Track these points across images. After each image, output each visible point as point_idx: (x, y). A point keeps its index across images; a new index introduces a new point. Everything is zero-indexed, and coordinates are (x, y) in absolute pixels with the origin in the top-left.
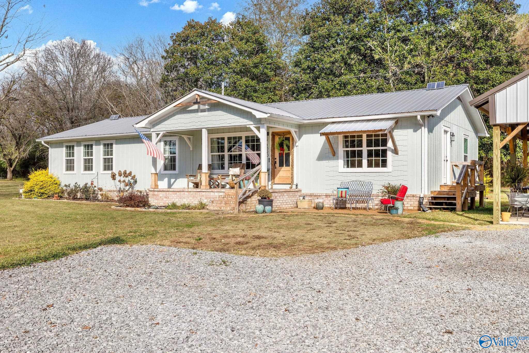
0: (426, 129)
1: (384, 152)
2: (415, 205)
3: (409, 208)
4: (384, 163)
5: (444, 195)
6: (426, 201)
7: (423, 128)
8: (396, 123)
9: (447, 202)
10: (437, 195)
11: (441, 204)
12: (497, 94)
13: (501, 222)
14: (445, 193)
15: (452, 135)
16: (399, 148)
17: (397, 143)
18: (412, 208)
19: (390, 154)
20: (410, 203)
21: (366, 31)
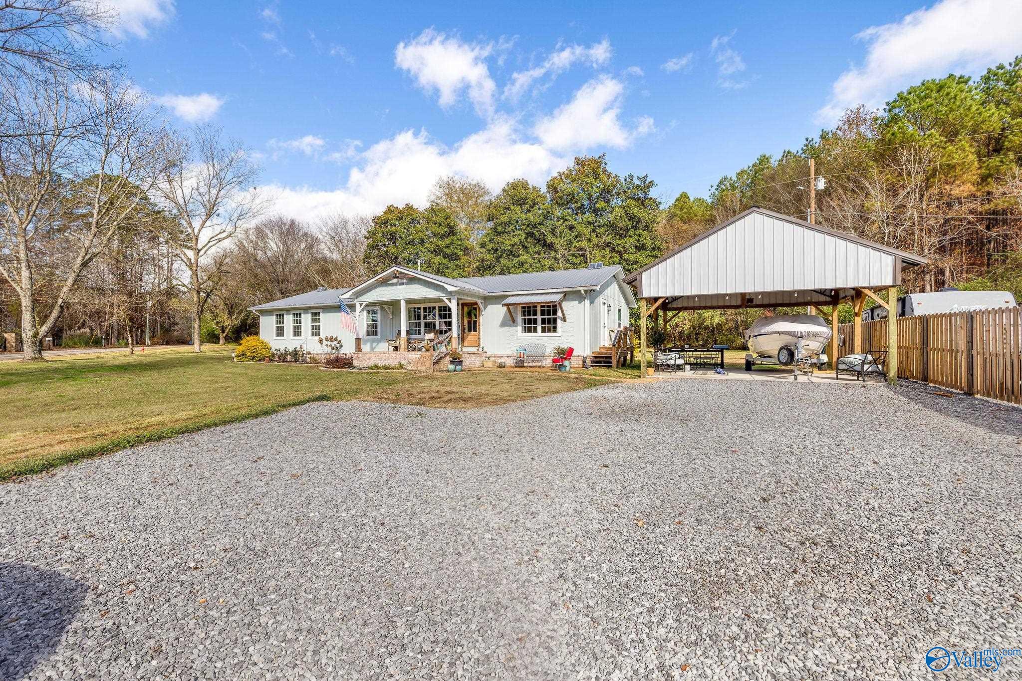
0: (589, 301)
1: (555, 320)
2: (579, 363)
3: (575, 366)
4: (555, 329)
5: (603, 355)
6: (589, 360)
7: (586, 300)
8: (565, 296)
9: (605, 361)
10: (597, 355)
11: (600, 362)
12: (644, 273)
13: (647, 376)
14: (603, 353)
15: (609, 306)
16: (567, 316)
17: (565, 312)
18: (577, 366)
19: (559, 321)
20: (576, 361)
21: (540, 219)
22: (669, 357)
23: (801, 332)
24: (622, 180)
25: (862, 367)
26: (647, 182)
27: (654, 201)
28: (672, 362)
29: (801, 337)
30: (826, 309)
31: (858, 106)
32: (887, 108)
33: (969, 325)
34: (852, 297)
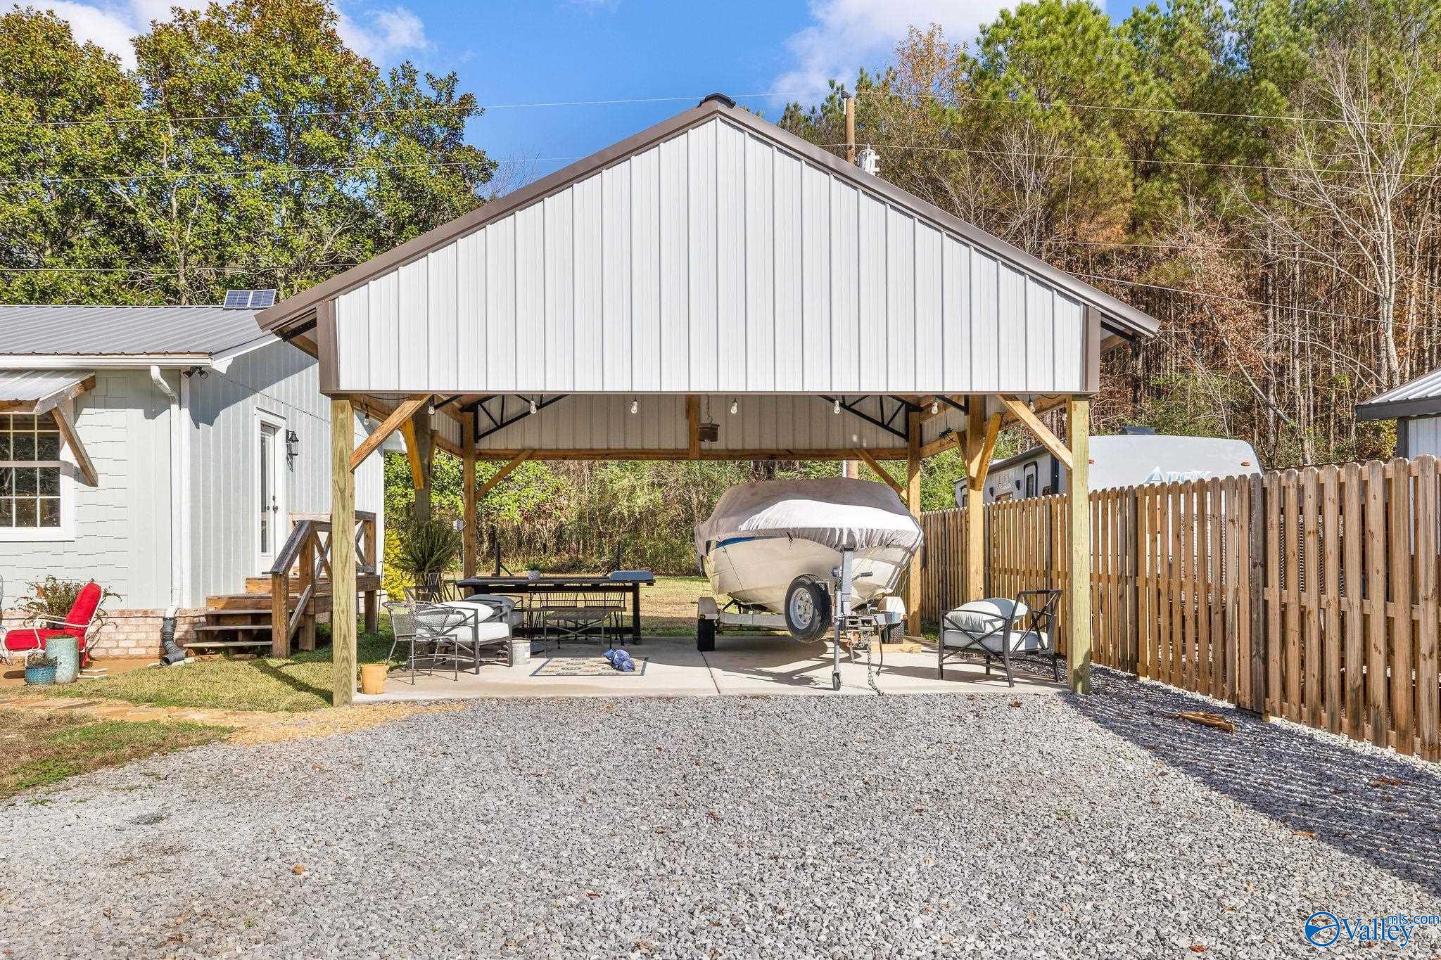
0: (186, 412)
2: (149, 643)
3: (133, 652)
5: (246, 608)
6: (185, 627)
7: (175, 407)
8: (88, 386)
9: (251, 631)
10: (223, 609)
11: (232, 636)
12: (342, 297)
13: (357, 697)
14: (249, 602)
15: (291, 438)
16: (98, 466)
17: (90, 451)
18: (142, 652)
19: (68, 486)
20: (135, 636)
21: (108, 153)
22: (453, 618)
23: (851, 533)
24: (384, 77)
25: (1006, 639)
26: (456, 97)
27: (479, 157)
28: (464, 634)
29: (851, 548)
30: (890, 467)
31: (931, 28)
32: (981, 37)
33: (1257, 514)
34: (962, 436)
